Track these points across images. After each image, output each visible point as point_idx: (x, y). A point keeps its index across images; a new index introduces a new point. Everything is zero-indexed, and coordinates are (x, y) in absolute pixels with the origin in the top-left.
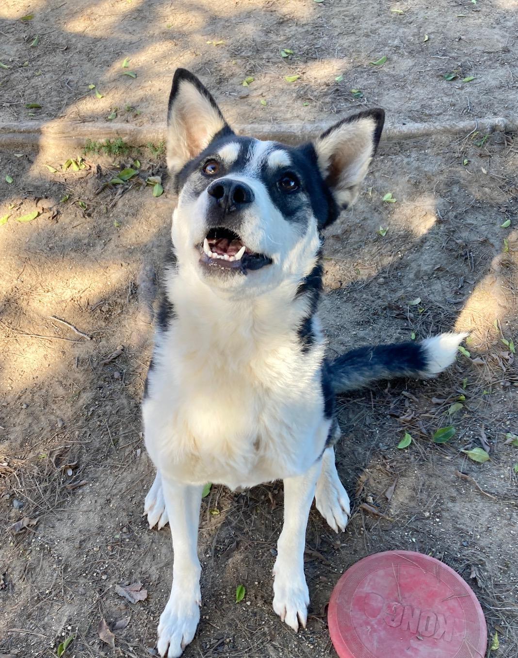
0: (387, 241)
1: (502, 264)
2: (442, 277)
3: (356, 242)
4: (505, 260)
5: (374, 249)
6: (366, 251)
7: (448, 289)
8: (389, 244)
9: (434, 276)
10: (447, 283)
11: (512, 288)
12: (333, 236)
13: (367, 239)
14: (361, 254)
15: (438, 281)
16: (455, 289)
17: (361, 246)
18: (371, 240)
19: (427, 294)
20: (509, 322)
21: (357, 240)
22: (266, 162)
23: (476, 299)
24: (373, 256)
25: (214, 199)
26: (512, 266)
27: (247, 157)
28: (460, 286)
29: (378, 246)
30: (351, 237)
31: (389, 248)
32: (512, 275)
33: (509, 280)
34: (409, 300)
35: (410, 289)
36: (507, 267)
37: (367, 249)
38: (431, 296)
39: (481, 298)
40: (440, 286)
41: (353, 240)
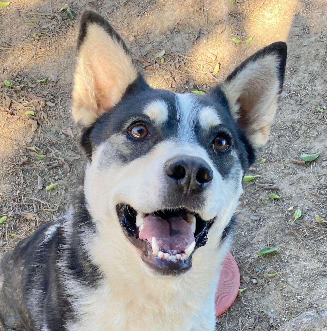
0: (135, 3)
1: (230, 15)
2: (182, 31)
3: (109, 8)
4: (232, 11)
5: (125, 12)
6: (118, 14)
7: (187, 41)
8: (137, 7)
9: (176, 30)
10: (186, 35)
11: (238, 35)
12: (89, 3)
13: (119, 3)
14: (114, 17)
15: (179, 34)
16: (193, 39)
17: (113, 10)
18: (122, 4)
19: (170, 47)
20: (235, 63)
21: (110, 5)
22: (198, 122)
23: (210, 46)
24: (124, 17)
25: (173, 181)
26: (238, 16)
27: (178, 118)
28: (197, 37)
29: (128, 9)
30: (104, 3)
31: (137, 10)
32: (238, 24)
33: (235, 28)
34: (156, 53)
35: (156, 44)
36: (235, 17)
37: (119, 12)
38: (174, 47)
39: (213, 46)
40: (181, 38)
41: (106, 6)
